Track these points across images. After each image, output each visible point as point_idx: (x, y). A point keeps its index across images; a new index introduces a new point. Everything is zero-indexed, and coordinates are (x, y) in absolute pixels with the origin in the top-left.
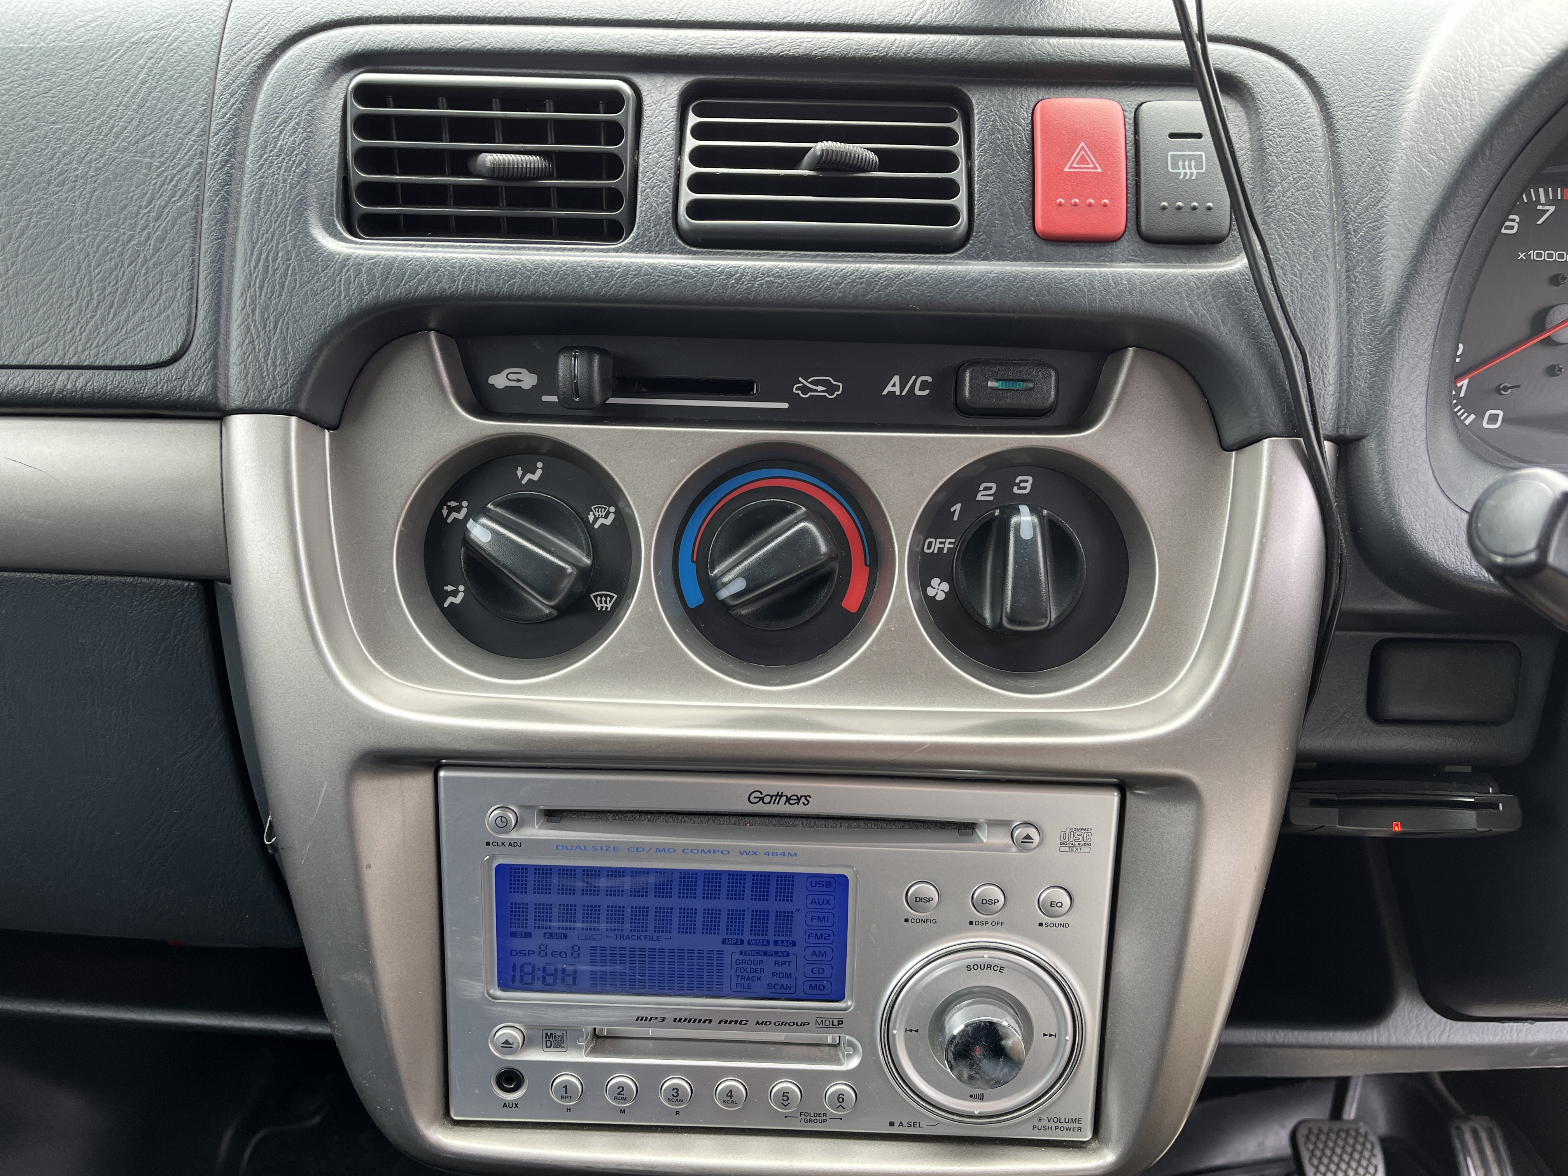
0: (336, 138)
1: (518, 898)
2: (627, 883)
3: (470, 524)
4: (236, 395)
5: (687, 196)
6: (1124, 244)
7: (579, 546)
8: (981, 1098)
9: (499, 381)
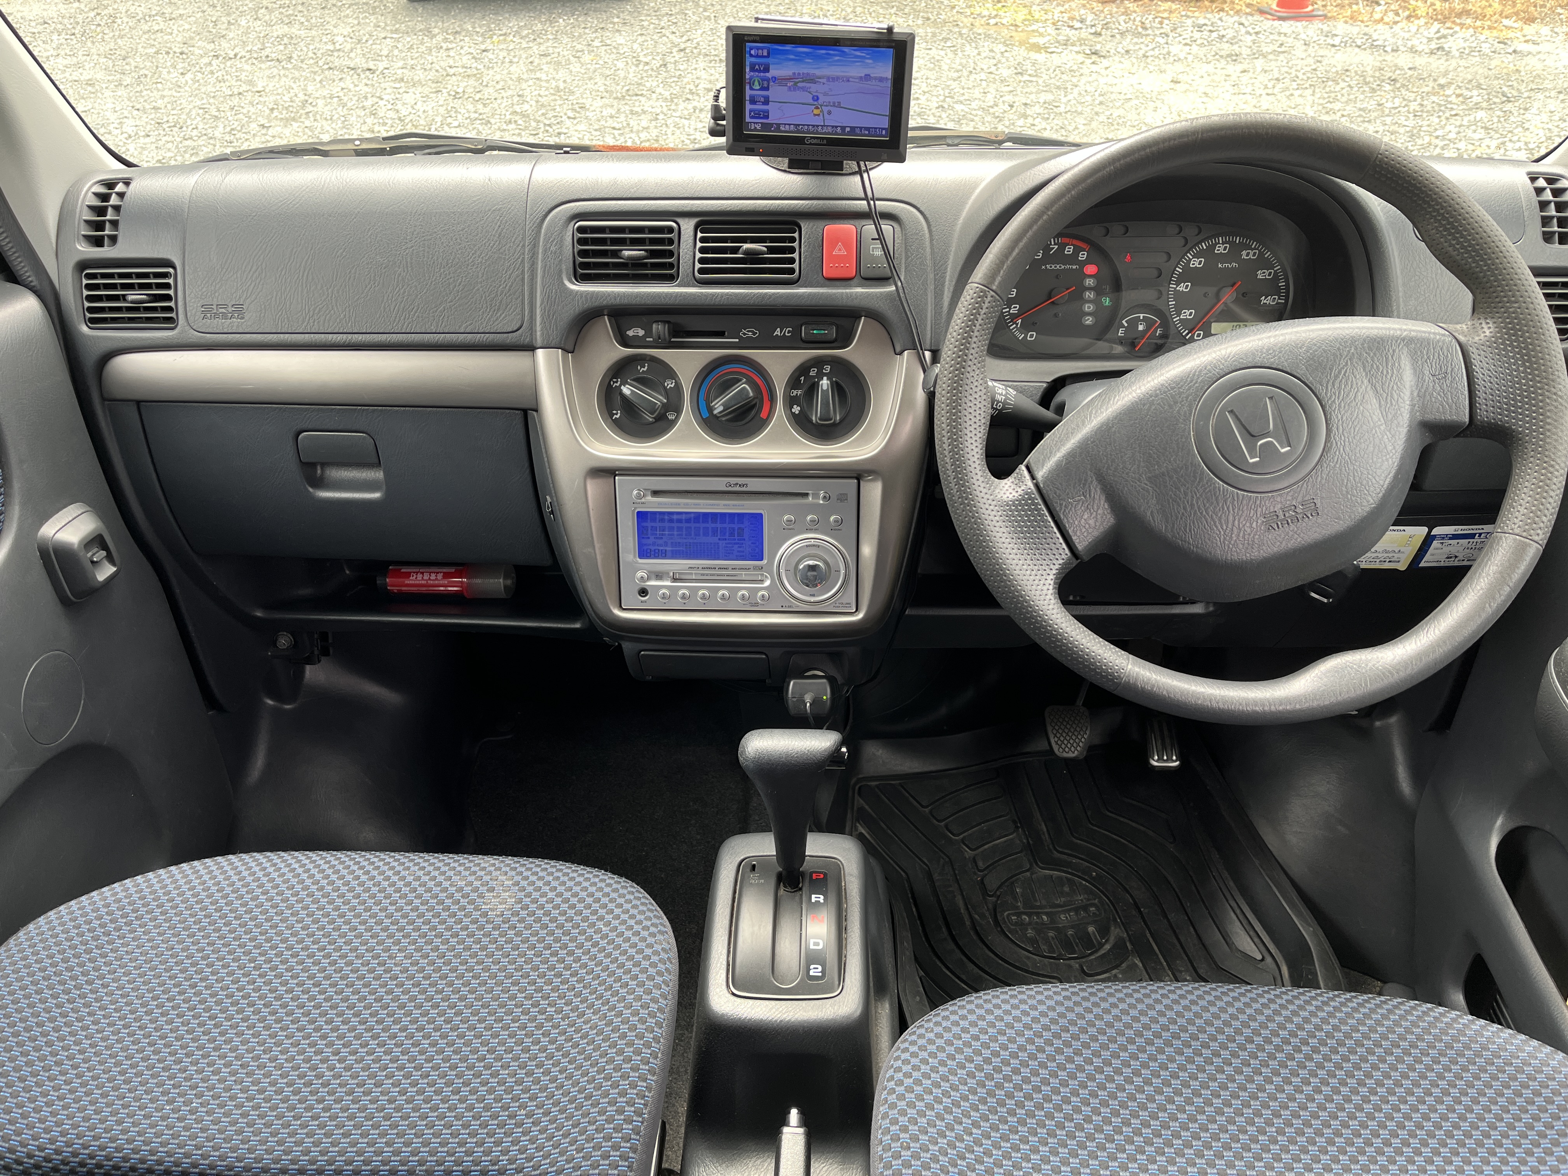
0: (571, 246)
1: (644, 524)
2: (684, 517)
3: (622, 387)
4: (539, 341)
5: (698, 266)
6: (855, 280)
7: (662, 395)
8: (813, 595)
9: (630, 333)
